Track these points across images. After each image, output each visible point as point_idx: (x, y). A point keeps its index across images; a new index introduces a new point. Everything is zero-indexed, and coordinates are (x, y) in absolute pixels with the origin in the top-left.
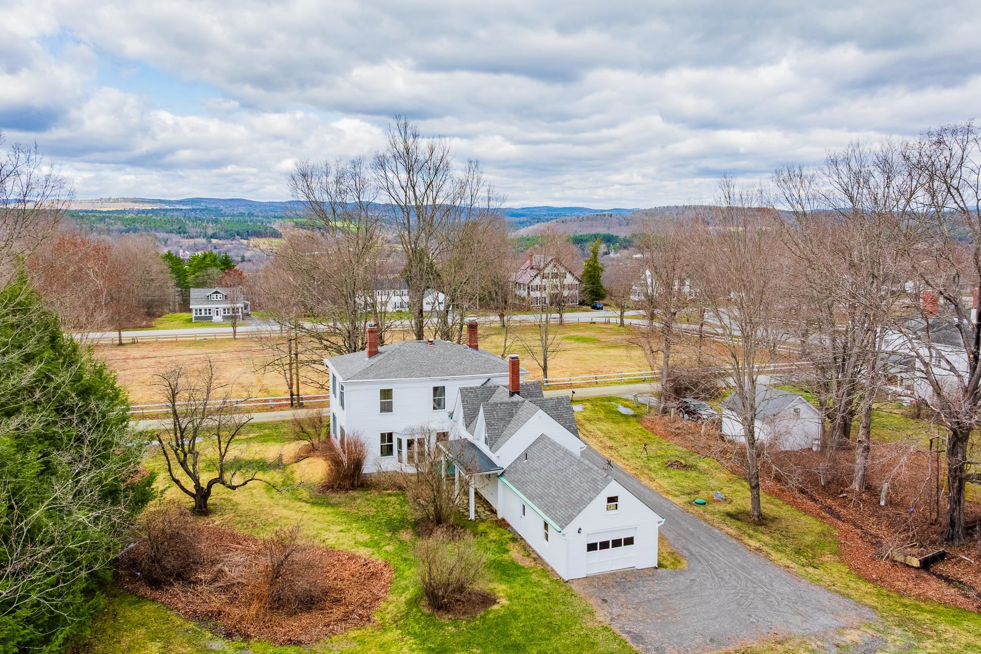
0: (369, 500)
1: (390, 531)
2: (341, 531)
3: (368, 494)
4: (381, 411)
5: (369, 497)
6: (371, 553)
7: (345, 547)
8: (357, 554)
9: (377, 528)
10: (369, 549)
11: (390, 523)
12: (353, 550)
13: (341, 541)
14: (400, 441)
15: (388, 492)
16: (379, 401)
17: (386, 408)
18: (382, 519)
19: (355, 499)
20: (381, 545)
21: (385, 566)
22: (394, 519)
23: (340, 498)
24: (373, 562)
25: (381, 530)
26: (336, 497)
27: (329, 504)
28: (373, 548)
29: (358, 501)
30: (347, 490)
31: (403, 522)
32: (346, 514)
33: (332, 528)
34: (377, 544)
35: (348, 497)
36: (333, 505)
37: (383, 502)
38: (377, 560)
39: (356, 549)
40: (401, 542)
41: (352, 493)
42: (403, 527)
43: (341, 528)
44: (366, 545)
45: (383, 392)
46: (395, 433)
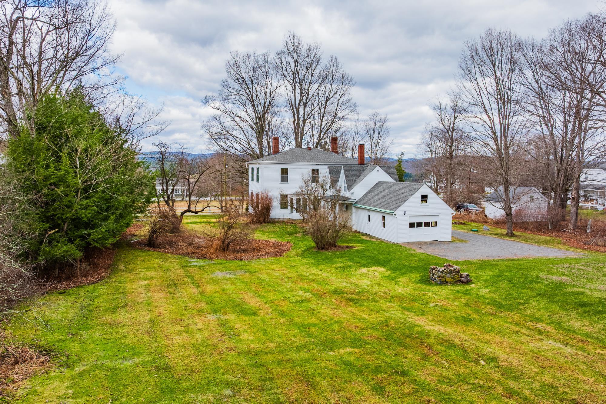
1: (289, 234)
2: (260, 235)
3: (274, 225)
4: (282, 181)
6: (278, 240)
7: (263, 238)
8: (270, 240)
12: (267, 239)
14: (292, 199)
15: (285, 224)
16: (280, 175)
17: (284, 179)
21: (288, 243)
22: (291, 232)
23: (257, 226)
25: (283, 234)
26: (255, 226)
29: (268, 227)
30: (261, 223)
32: (262, 231)
34: (281, 237)
37: (283, 228)
38: (282, 242)
40: (296, 236)
41: (264, 224)
42: (296, 233)
44: (275, 238)
45: (282, 170)
46: (289, 194)
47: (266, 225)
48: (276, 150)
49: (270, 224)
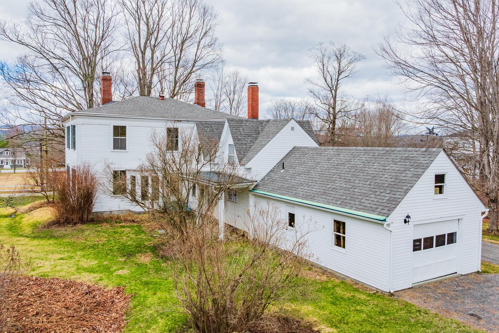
0: (99, 231)
1: (124, 256)
2: (62, 259)
3: (99, 226)
4: (114, 148)
5: (99, 229)
6: (98, 278)
7: (63, 274)
8: (79, 281)
9: (108, 254)
10: (95, 275)
11: (123, 250)
12: (73, 277)
13: (58, 268)
14: (134, 178)
15: (121, 224)
16: (112, 137)
17: (120, 144)
18: (113, 247)
19: (83, 231)
20: (111, 270)
21: (118, 293)
22: (129, 246)
23: (66, 230)
24: (100, 290)
25: (112, 255)
26: (62, 230)
27: (52, 237)
28: (101, 272)
29: (87, 233)
30: (75, 224)
31: (140, 247)
32: (71, 244)
33: (50, 256)
34: (107, 269)
35: (75, 229)
36: (56, 238)
37: (116, 233)
38: (106, 286)
39: (78, 276)
40: (138, 265)
41: (79, 226)
42: (139, 252)
43: (62, 256)
44: (91, 270)
45: (116, 128)
46: (129, 170)
47: (84, 227)
48: (107, 97)
49: (91, 226)
